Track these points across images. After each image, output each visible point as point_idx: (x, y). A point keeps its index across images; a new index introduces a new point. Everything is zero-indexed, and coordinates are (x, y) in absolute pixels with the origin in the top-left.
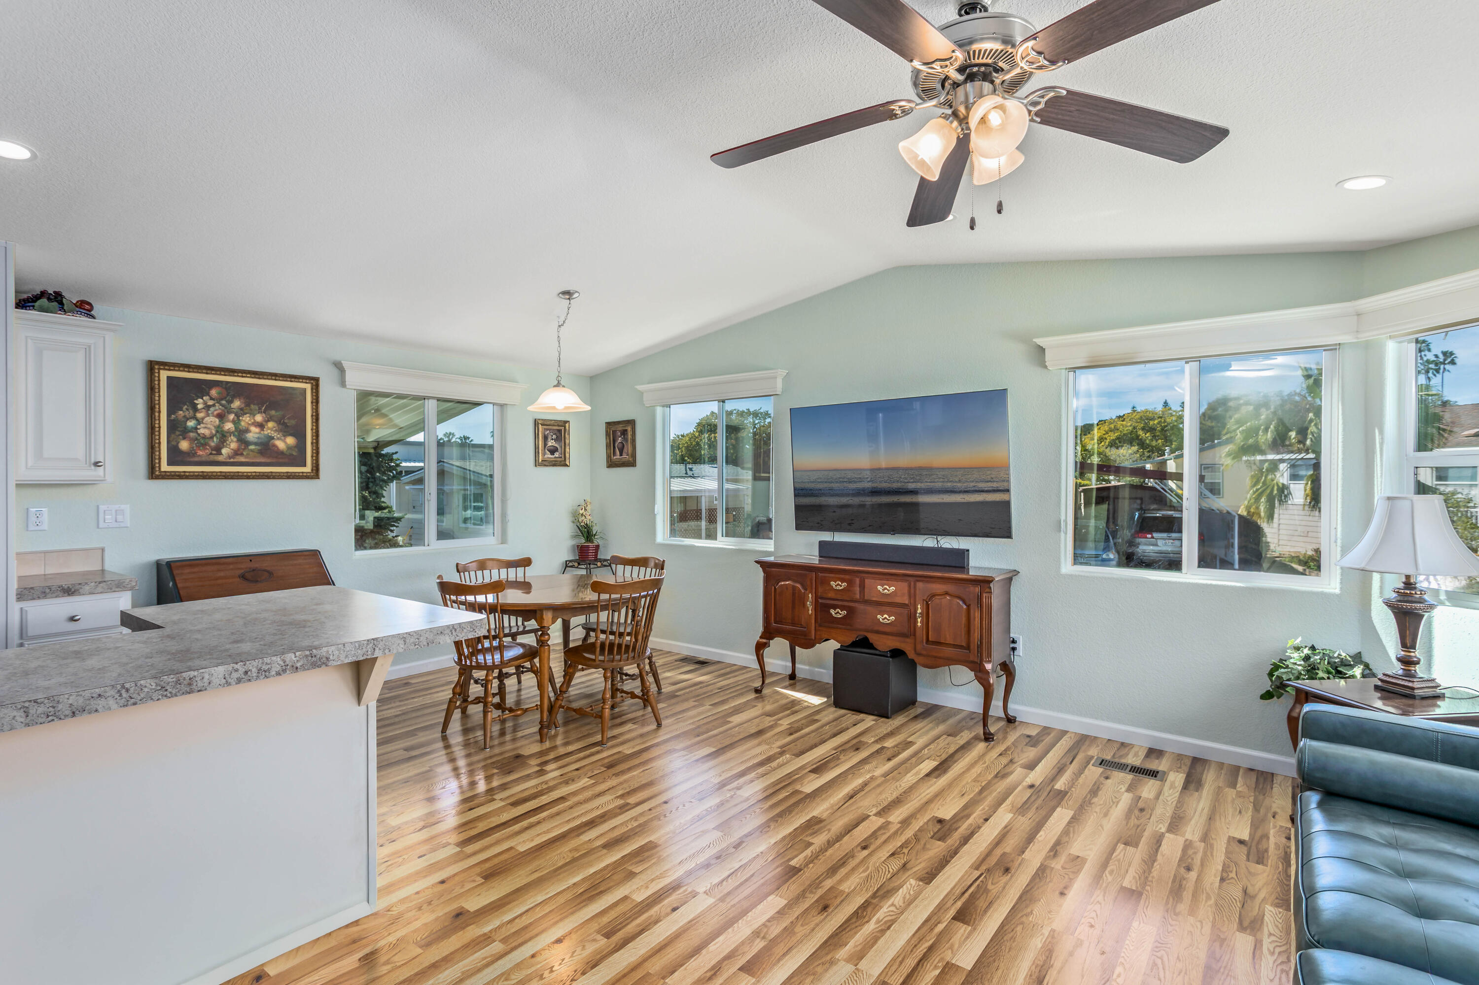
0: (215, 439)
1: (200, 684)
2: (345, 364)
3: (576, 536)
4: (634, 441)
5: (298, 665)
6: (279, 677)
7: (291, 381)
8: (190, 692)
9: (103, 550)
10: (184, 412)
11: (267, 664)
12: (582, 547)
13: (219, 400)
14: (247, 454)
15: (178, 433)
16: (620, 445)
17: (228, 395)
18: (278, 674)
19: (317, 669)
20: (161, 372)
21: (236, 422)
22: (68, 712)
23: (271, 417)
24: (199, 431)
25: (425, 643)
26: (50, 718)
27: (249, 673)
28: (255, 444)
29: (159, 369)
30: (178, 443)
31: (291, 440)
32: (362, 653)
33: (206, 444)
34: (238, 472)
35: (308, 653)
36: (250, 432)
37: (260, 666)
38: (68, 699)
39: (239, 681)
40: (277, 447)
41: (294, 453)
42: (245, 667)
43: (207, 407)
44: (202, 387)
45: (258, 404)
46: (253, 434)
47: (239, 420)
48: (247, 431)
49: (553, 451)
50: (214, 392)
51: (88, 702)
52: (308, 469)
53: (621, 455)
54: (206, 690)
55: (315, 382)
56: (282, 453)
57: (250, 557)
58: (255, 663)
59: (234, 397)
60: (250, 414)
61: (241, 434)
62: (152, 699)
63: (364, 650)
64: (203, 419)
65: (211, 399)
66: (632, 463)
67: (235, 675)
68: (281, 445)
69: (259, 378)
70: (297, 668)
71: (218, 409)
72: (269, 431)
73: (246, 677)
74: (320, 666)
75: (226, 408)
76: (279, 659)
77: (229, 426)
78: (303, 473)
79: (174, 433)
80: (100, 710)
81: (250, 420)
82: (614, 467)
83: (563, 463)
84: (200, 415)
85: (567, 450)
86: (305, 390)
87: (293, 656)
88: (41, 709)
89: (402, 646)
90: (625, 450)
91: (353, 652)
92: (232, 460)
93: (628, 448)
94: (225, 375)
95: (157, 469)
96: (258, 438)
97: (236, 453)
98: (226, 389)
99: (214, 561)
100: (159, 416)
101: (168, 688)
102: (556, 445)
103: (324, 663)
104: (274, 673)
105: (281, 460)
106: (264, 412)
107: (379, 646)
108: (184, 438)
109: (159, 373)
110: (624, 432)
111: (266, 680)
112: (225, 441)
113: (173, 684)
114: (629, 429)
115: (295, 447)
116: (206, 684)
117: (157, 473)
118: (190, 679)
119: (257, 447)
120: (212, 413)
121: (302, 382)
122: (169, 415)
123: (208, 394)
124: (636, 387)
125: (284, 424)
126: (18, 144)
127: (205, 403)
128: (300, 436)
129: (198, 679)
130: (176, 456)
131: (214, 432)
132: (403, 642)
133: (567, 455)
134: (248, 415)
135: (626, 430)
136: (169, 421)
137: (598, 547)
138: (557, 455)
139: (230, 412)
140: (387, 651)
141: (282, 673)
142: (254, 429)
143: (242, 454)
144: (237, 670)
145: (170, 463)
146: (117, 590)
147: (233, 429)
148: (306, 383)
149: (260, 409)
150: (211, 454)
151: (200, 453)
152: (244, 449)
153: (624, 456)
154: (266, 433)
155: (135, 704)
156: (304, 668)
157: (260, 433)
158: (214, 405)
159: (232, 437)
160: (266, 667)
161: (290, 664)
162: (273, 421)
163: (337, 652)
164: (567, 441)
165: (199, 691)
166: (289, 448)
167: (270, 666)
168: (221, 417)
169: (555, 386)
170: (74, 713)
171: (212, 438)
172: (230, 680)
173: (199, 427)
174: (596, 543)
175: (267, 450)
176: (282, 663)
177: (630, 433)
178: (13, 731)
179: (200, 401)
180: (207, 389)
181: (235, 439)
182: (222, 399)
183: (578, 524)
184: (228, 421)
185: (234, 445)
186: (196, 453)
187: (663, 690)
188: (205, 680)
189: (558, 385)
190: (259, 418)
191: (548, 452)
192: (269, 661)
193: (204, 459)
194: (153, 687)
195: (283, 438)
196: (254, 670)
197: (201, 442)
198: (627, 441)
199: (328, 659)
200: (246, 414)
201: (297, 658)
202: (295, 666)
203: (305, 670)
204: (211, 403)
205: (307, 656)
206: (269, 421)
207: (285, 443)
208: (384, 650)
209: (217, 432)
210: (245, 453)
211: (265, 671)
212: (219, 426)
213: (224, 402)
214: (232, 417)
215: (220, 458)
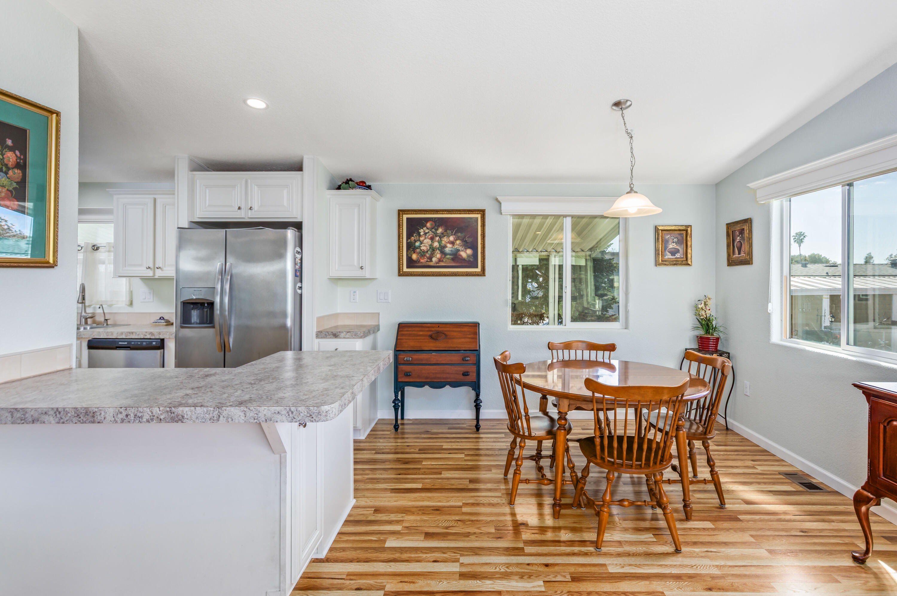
0: (429, 252)
1: (99, 418)
2: (500, 198)
3: (696, 328)
4: (750, 239)
5: (162, 417)
6: (148, 424)
7: (469, 214)
8: (93, 422)
9: (379, 314)
10: (414, 237)
11: (140, 412)
12: (701, 338)
13: (431, 229)
14: (446, 261)
15: (411, 249)
16: (739, 244)
17: (435, 226)
18: (148, 421)
19: (175, 424)
20: (404, 215)
21: (440, 242)
22: (30, 420)
23: (458, 238)
24: (422, 248)
25: (264, 419)
26: (23, 421)
27: (129, 416)
28: (450, 255)
29: (402, 214)
30: (411, 255)
31: (469, 251)
32: (209, 417)
33: (425, 256)
34: (440, 272)
35: (168, 409)
36: (447, 247)
37: (136, 413)
38: (31, 411)
39: (123, 421)
40: (461, 256)
41: (471, 260)
42: (126, 411)
43: (426, 234)
44: (421, 223)
45: (451, 230)
46: (449, 248)
47: (441, 240)
48: (445, 247)
49: (673, 253)
50: (429, 225)
51: (40, 416)
52: (479, 270)
53: (739, 254)
54: (102, 422)
55: (482, 212)
56: (464, 260)
57: (439, 324)
58: (133, 410)
59: (439, 226)
60: (447, 236)
61: (442, 249)
62: (72, 422)
63: (211, 415)
64: (423, 241)
65: (427, 229)
66: (748, 262)
67: (120, 416)
68: (464, 254)
69: (451, 214)
70: (161, 419)
71: (430, 234)
72: (457, 246)
73: (127, 420)
74: (177, 422)
75: (434, 234)
76: (148, 410)
77: (436, 244)
78: (475, 272)
79: (410, 250)
80: (46, 422)
81: (447, 240)
82: (733, 265)
83: (685, 262)
84: (422, 239)
85: (689, 251)
86: (477, 218)
87: (158, 410)
88: (19, 415)
89: (243, 418)
90: (743, 249)
91: (202, 415)
92: (438, 265)
93: (745, 247)
94: (433, 214)
95: (401, 270)
96: (451, 251)
97: (440, 260)
98: (435, 222)
99: (420, 325)
100: (402, 241)
101: (81, 416)
102: (677, 247)
103: (180, 420)
104: (145, 420)
105: (463, 264)
106: (455, 235)
107: (223, 414)
108: (414, 253)
109: (402, 216)
110: (742, 232)
111: (139, 424)
112: (434, 253)
113: (84, 414)
114: (746, 227)
115: (472, 256)
116: (103, 419)
117: (401, 273)
118: (93, 413)
119: (450, 256)
120: (428, 237)
121: (475, 213)
122: (407, 240)
123: (426, 226)
124: (748, 185)
125: (466, 241)
126: (258, 99)
127: (424, 231)
128: (474, 248)
129: (98, 414)
130: (411, 263)
131: (429, 248)
132: (244, 415)
133: (689, 256)
134: (446, 237)
135: (743, 229)
136: (407, 243)
137: (718, 339)
138: (678, 255)
139: (436, 236)
140: (230, 420)
141: (150, 421)
142: (449, 245)
143: (443, 261)
144: (121, 413)
145: (408, 267)
146: (355, 337)
147: (438, 246)
148: (478, 214)
149: (452, 233)
150: (427, 261)
151: (422, 261)
152: (444, 258)
153: (742, 254)
154: (455, 247)
155: (63, 423)
156: (165, 420)
157: (452, 248)
158: (429, 232)
159: (438, 251)
160: (140, 415)
161: (156, 415)
162: (459, 239)
163: (190, 413)
164: (689, 244)
165: (99, 422)
166: (468, 256)
167: (142, 414)
168: (432, 239)
169: (628, 193)
170: (33, 421)
171: (427, 252)
172: (117, 419)
173: (421, 246)
174: (716, 335)
175: (456, 258)
176: (150, 413)
177: (746, 232)
178: (6, 425)
179: (422, 230)
180: (425, 223)
181: (439, 252)
182: (433, 229)
183: (698, 318)
184: (436, 241)
185: (438, 256)
186: (420, 261)
187: (727, 506)
188: (102, 415)
189: (631, 190)
190: (452, 238)
191: (668, 254)
192: (142, 410)
193: (423, 264)
194: (73, 414)
195: (465, 250)
196: (132, 415)
197: (423, 254)
198: (744, 240)
199: (183, 417)
200: (444, 236)
201: (161, 412)
202: (159, 418)
203: (166, 422)
204: (427, 231)
205: (167, 412)
206: (457, 240)
207: (466, 253)
208: (227, 418)
209: (430, 248)
210: (444, 260)
211: (139, 418)
212: (431, 245)
213: (433, 230)
214: (437, 238)
215: (431, 264)
